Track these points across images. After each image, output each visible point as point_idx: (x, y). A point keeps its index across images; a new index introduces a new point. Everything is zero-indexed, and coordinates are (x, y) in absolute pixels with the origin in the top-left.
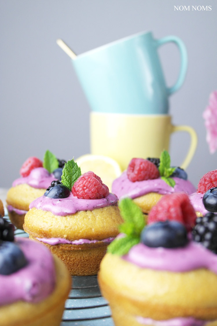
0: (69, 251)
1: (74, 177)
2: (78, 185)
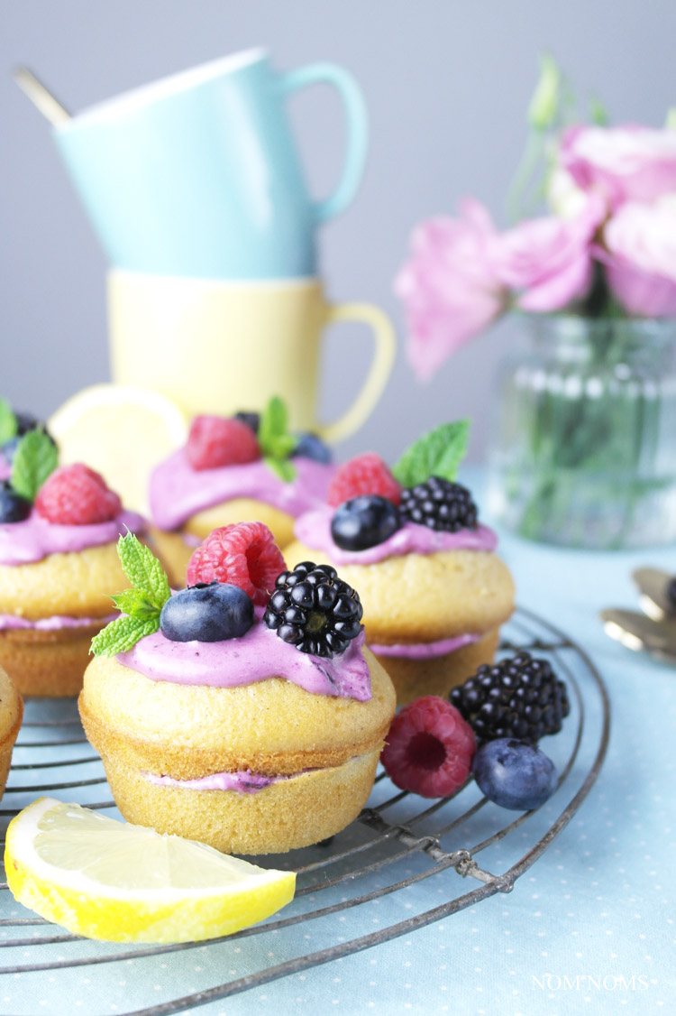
0: (30, 645)
1: (41, 472)
2: (50, 493)
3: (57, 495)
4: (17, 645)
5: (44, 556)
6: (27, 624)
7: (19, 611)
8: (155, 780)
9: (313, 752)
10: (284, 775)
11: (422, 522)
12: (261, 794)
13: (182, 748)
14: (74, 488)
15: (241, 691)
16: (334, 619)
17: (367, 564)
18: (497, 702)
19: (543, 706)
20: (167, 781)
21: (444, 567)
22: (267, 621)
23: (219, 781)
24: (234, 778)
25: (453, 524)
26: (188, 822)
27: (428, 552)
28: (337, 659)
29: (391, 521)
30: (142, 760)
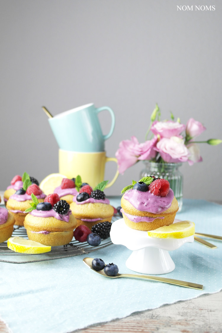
1: (28, 186)
3: (29, 190)
4: (20, 216)
5: (26, 200)
6: (21, 212)
7: (20, 210)
8: (32, 232)
9: (57, 229)
10: (52, 232)
11: (93, 197)
12: (48, 235)
13: (36, 226)
14: (32, 189)
15: (46, 218)
16: (64, 208)
17: (82, 204)
18: (98, 228)
19: (107, 230)
20: (34, 232)
21: (96, 205)
22: (53, 208)
23: (41, 232)
24: (44, 232)
25: (99, 198)
26: (37, 239)
27: (93, 203)
28: (64, 215)
29: (87, 197)
30: (31, 229)
